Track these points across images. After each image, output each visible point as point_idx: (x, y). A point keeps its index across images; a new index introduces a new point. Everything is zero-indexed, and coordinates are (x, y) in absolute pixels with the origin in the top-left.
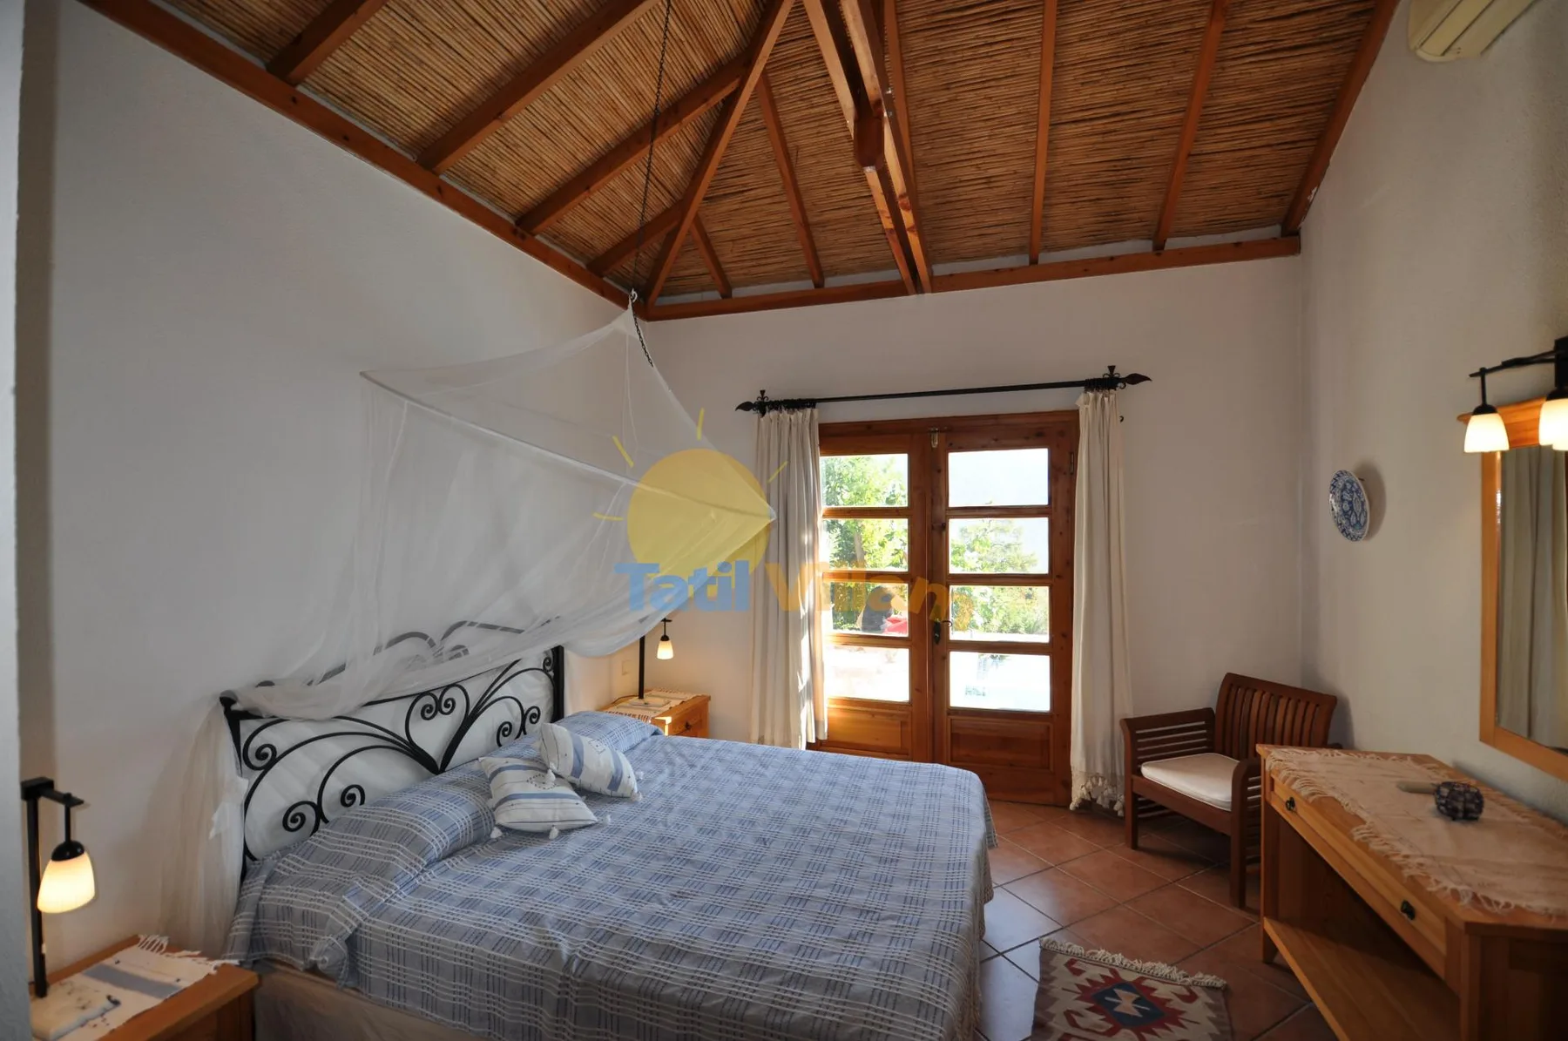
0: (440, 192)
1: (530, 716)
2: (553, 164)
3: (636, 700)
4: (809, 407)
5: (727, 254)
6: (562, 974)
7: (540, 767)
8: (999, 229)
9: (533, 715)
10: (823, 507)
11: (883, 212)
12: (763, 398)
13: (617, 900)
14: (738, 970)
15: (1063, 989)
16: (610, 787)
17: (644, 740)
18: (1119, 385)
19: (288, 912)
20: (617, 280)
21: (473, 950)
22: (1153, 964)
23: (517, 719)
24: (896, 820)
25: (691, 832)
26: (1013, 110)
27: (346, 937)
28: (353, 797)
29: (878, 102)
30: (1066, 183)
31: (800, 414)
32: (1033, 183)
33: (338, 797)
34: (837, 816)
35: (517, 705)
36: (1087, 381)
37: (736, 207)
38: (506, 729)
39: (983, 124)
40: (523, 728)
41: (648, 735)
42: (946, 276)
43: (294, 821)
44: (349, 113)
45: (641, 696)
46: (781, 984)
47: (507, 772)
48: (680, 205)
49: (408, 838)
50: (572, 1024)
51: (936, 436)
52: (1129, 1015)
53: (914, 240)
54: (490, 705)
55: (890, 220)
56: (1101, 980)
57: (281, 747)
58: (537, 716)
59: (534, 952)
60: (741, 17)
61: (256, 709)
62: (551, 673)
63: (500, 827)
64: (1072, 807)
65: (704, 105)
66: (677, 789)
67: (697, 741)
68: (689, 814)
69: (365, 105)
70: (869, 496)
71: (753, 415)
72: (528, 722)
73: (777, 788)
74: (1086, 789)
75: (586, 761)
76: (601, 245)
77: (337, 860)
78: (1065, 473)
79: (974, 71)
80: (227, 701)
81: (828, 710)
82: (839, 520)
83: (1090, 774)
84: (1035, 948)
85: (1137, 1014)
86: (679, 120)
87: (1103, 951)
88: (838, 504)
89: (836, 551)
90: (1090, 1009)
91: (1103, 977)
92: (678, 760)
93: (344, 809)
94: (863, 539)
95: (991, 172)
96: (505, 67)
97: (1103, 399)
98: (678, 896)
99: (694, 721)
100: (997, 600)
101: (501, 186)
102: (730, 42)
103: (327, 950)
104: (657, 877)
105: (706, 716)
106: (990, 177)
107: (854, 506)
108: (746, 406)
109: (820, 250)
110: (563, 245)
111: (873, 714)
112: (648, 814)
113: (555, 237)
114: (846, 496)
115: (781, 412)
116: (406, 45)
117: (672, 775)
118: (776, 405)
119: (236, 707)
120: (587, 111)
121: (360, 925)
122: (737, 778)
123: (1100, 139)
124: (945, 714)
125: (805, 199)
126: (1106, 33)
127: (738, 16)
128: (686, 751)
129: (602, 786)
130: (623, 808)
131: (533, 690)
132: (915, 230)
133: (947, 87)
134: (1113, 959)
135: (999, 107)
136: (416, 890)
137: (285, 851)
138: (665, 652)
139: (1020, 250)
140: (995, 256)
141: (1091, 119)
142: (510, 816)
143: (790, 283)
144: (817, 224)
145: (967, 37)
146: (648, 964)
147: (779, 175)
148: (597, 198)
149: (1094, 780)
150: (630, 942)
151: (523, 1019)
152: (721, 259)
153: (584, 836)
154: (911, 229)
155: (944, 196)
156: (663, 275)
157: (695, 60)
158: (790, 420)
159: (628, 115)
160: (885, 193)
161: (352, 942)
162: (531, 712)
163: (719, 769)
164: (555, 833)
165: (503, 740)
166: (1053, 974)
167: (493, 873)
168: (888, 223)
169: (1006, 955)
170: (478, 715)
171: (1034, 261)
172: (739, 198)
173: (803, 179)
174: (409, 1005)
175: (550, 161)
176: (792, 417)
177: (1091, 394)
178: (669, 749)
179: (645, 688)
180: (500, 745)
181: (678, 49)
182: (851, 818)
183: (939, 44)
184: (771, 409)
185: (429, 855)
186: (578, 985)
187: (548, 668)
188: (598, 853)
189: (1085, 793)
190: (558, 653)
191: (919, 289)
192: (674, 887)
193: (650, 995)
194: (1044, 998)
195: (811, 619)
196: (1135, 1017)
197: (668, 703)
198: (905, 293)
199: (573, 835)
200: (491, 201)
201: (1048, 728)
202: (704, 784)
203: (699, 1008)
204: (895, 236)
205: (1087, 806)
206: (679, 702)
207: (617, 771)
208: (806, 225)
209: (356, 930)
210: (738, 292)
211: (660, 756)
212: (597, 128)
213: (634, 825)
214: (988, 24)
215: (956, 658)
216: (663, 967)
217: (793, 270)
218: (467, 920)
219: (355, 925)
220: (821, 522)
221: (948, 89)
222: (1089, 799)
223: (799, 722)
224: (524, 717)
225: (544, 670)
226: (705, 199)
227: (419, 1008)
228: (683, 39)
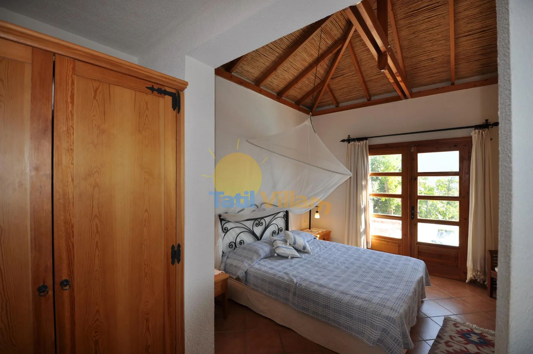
0: (260, 91)
1: (280, 230)
2: (288, 78)
3: (308, 230)
4: (365, 140)
5: (337, 94)
6: (295, 286)
7: (285, 241)
8: (438, 74)
9: (281, 230)
10: (370, 172)
11: (390, 78)
12: (349, 138)
13: (307, 273)
14: (340, 292)
15: (450, 330)
16: (303, 249)
17: (312, 240)
18: (490, 127)
19: (231, 265)
20: (304, 106)
21: (273, 278)
22: (488, 330)
23: (277, 230)
24: (391, 269)
25: (326, 263)
26: (440, 36)
27: (245, 271)
28: (242, 243)
29: (385, 52)
30: (464, 56)
31: (362, 142)
32: (450, 58)
33: (239, 242)
34: (371, 265)
35: (277, 226)
36: (475, 126)
37: (341, 79)
38: (274, 232)
39: (428, 42)
40: (278, 233)
41: (313, 238)
42: (417, 92)
43: (231, 246)
44: (241, 76)
45: (310, 229)
46: (351, 297)
47: (277, 241)
48: (323, 81)
49: (256, 252)
50: (297, 298)
51: (413, 148)
52: (475, 342)
53: (402, 85)
54: (271, 225)
55: (393, 80)
56: (466, 330)
57: (229, 228)
58: (282, 230)
59: (288, 280)
60: (343, 27)
61: (225, 218)
62: (285, 219)
63: (277, 254)
64: (467, 281)
65: (331, 54)
66: (322, 252)
67: (327, 242)
68: (325, 259)
69: (245, 74)
70: (391, 168)
71: (346, 143)
72: (279, 231)
73: (352, 256)
74: (473, 275)
75: (297, 241)
76: (299, 96)
77: (241, 256)
78: (466, 160)
79: (424, 26)
80: (220, 216)
81: (371, 239)
82: (379, 177)
83: (474, 269)
84: (443, 318)
85: (478, 342)
86: (323, 59)
87: (468, 323)
88: (379, 171)
89: (378, 188)
90: (459, 337)
91: (467, 330)
92: (322, 246)
93: (240, 245)
94: (388, 184)
95: (433, 57)
96: (277, 57)
97: (482, 132)
98: (323, 275)
99: (326, 237)
100: (448, 210)
101: (274, 86)
102: (339, 34)
103: (241, 273)
104: (317, 271)
105: (330, 237)
106: (433, 58)
107: (384, 172)
108: (343, 141)
109: (369, 89)
110: (289, 98)
111: (388, 242)
112: (314, 257)
113: (287, 96)
114: (382, 169)
115: (355, 142)
116: (254, 58)
117: (320, 249)
118: (354, 140)
119: (221, 218)
120: (297, 62)
121: (248, 269)
122: (340, 252)
123: (477, 40)
124: (416, 244)
125: (364, 74)
126: (475, 6)
127: (342, 27)
128: (324, 244)
129: (301, 248)
130: (306, 255)
131: (280, 222)
132: (402, 81)
133: (414, 33)
134: (472, 326)
135: (435, 36)
136: (259, 264)
137: (230, 252)
138: (317, 216)
139: (447, 80)
140: (436, 83)
141: (472, 34)
142: (279, 251)
143: (359, 100)
144: (368, 81)
145: (420, 18)
146: (316, 287)
147: (355, 68)
148: (299, 84)
149: (476, 272)
150: (311, 282)
151: (285, 296)
152: (336, 95)
153: (297, 259)
154: (400, 81)
155: (415, 67)
156: (318, 102)
157: (328, 41)
158: (358, 145)
159: (308, 61)
160: (390, 73)
161: (246, 272)
162: (280, 229)
163: (334, 250)
164: (290, 257)
165: (274, 235)
166: (447, 325)
167: (277, 264)
168: (392, 81)
169: (431, 318)
170: (268, 228)
171: (453, 84)
172: (341, 77)
173: (363, 69)
174: (258, 289)
175: (287, 77)
176: (359, 143)
177: (477, 131)
178: (319, 243)
179: (311, 227)
180: (273, 236)
181: (323, 41)
182: (376, 266)
183: (410, 21)
184: (352, 141)
185: (261, 257)
186: (299, 289)
187: (285, 217)
188: (301, 263)
189: (472, 277)
190: (287, 212)
191: (406, 97)
192: (322, 273)
193: (316, 294)
194: (442, 330)
195: (365, 209)
196: (477, 342)
197: (318, 231)
198: (400, 99)
199: (294, 259)
200: (271, 90)
201: (458, 252)
202: (330, 252)
203: (329, 298)
204: (395, 84)
205: (473, 282)
206: (321, 232)
207: (305, 245)
208: (365, 82)
209: (247, 270)
210: (341, 105)
211: (316, 244)
212: (300, 66)
213: (310, 259)
214: (428, 12)
215: (420, 225)
216: (320, 289)
217: (360, 96)
218: (271, 271)
219: (247, 269)
220: (369, 178)
221: (414, 34)
222: (474, 279)
223: (361, 241)
224: (279, 230)
225: (284, 218)
226: (331, 79)
227: (261, 290)
228: (325, 37)
